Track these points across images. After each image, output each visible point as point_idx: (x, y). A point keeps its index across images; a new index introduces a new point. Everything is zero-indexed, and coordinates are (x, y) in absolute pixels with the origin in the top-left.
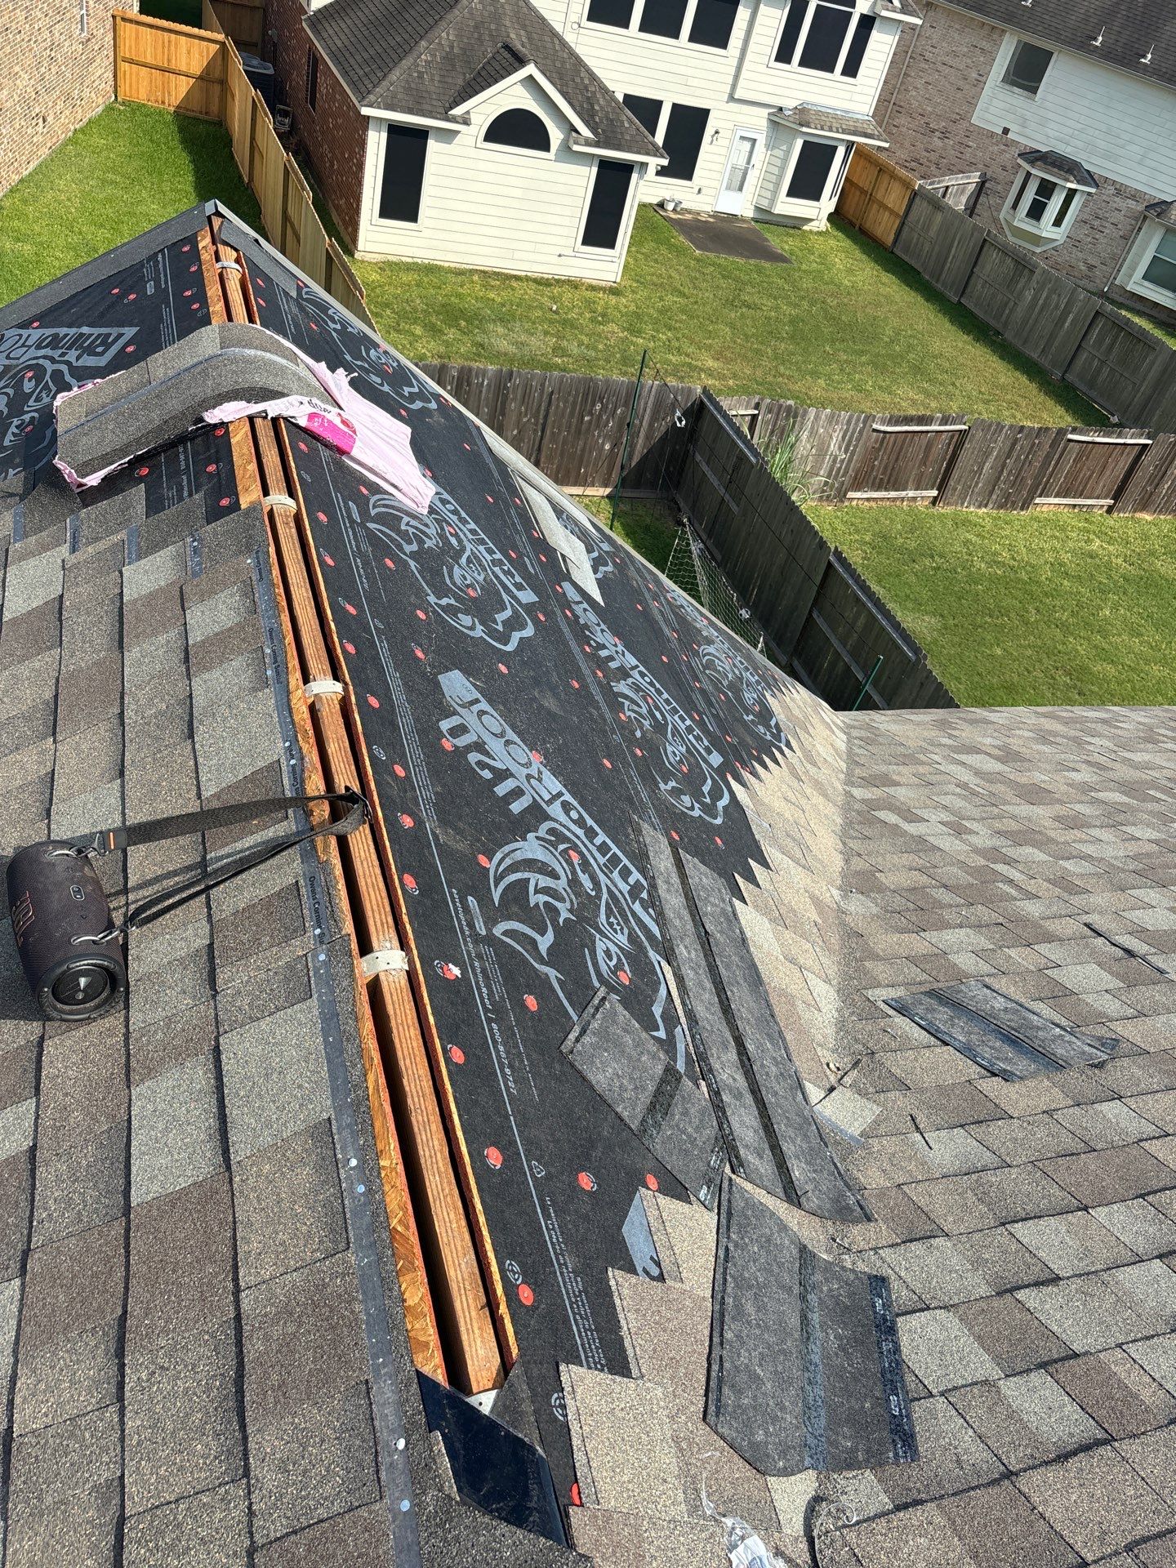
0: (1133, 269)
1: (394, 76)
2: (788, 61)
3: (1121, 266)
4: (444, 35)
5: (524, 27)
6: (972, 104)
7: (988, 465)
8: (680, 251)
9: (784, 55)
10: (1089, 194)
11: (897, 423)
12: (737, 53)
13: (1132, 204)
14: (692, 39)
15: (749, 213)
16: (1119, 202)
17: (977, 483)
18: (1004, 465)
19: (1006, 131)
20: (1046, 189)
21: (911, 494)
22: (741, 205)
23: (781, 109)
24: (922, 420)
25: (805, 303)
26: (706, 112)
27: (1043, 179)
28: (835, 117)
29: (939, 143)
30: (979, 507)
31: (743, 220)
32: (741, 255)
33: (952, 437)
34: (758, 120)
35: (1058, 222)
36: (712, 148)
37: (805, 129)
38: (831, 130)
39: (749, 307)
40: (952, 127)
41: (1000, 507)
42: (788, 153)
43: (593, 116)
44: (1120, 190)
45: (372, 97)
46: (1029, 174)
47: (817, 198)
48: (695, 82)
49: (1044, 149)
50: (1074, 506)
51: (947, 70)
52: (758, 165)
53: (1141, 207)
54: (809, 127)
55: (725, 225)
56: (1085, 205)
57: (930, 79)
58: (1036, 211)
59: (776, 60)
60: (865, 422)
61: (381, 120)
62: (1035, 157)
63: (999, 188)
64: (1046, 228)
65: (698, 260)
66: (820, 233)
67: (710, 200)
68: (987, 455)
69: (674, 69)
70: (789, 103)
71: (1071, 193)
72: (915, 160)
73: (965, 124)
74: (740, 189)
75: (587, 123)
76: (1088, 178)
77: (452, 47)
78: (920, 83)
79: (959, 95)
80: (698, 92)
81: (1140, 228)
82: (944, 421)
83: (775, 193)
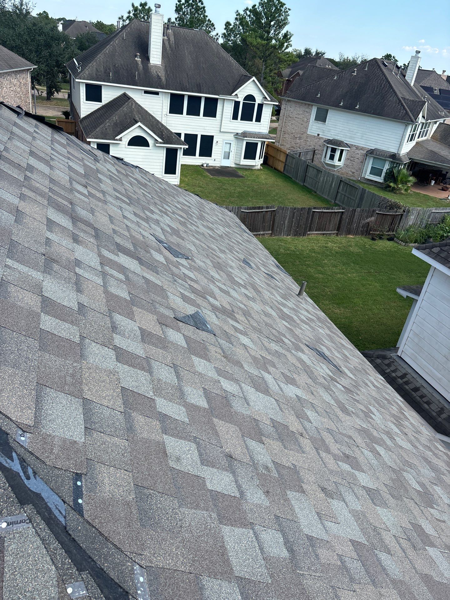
0: (366, 171)
1: (97, 130)
2: (237, 119)
3: (363, 171)
4: (114, 118)
5: (140, 114)
6: (307, 128)
7: (286, 222)
8: (205, 177)
9: (235, 117)
10: (348, 150)
11: (250, 209)
12: (220, 119)
13: (362, 151)
14: (204, 116)
15: (233, 166)
16: (357, 151)
17: (284, 228)
18: (292, 221)
19: (318, 135)
20: (333, 150)
21: (262, 233)
22: (230, 163)
23: (237, 133)
24: (259, 208)
25: (246, 188)
26: (213, 136)
27: (332, 148)
28: (256, 134)
29: (299, 141)
30: (287, 236)
31: (231, 167)
32: (227, 177)
33: (272, 213)
34: (231, 137)
35: (340, 160)
36: (217, 147)
37: (245, 138)
38: (254, 138)
39: (225, 190)
40: (302, 136)
41: (295, 235)
42: (242, 146)
43: (162, 136)
44: (357, 148)
45: (90, 136)
46: (328, 147)
47: (254, 159)
48: (207, 128)
49: (331, 139)
50: (324, 234)
51: (297, 119)
52: (233, 151)
53: (365, 152)
54: (246, 137)
55: (224, 169)
56: (347, 154)
57: (292, 123)
58: (332, 157)
59: (233, 119)
60: (238, 209)
61: (94, 142)
62: (329, 142)
63: (320, 152)
64: (336, 162)
65: (211, 179)
66: (258, 170)
67: (219, 163)
68: (285, 218)
69: (200, 125)
70: (240, 132)
71: (342, 151)
72: (292, 147)
73: (305, 134)
74: (229, 159)
75: (160, 138)
76: (347, 145)
77: (117, 121)
78: (290, 124)
79: (302, 126)
80: (209, 131)
81: (366, 159)
82: (267, 208)
83: (240, 158)
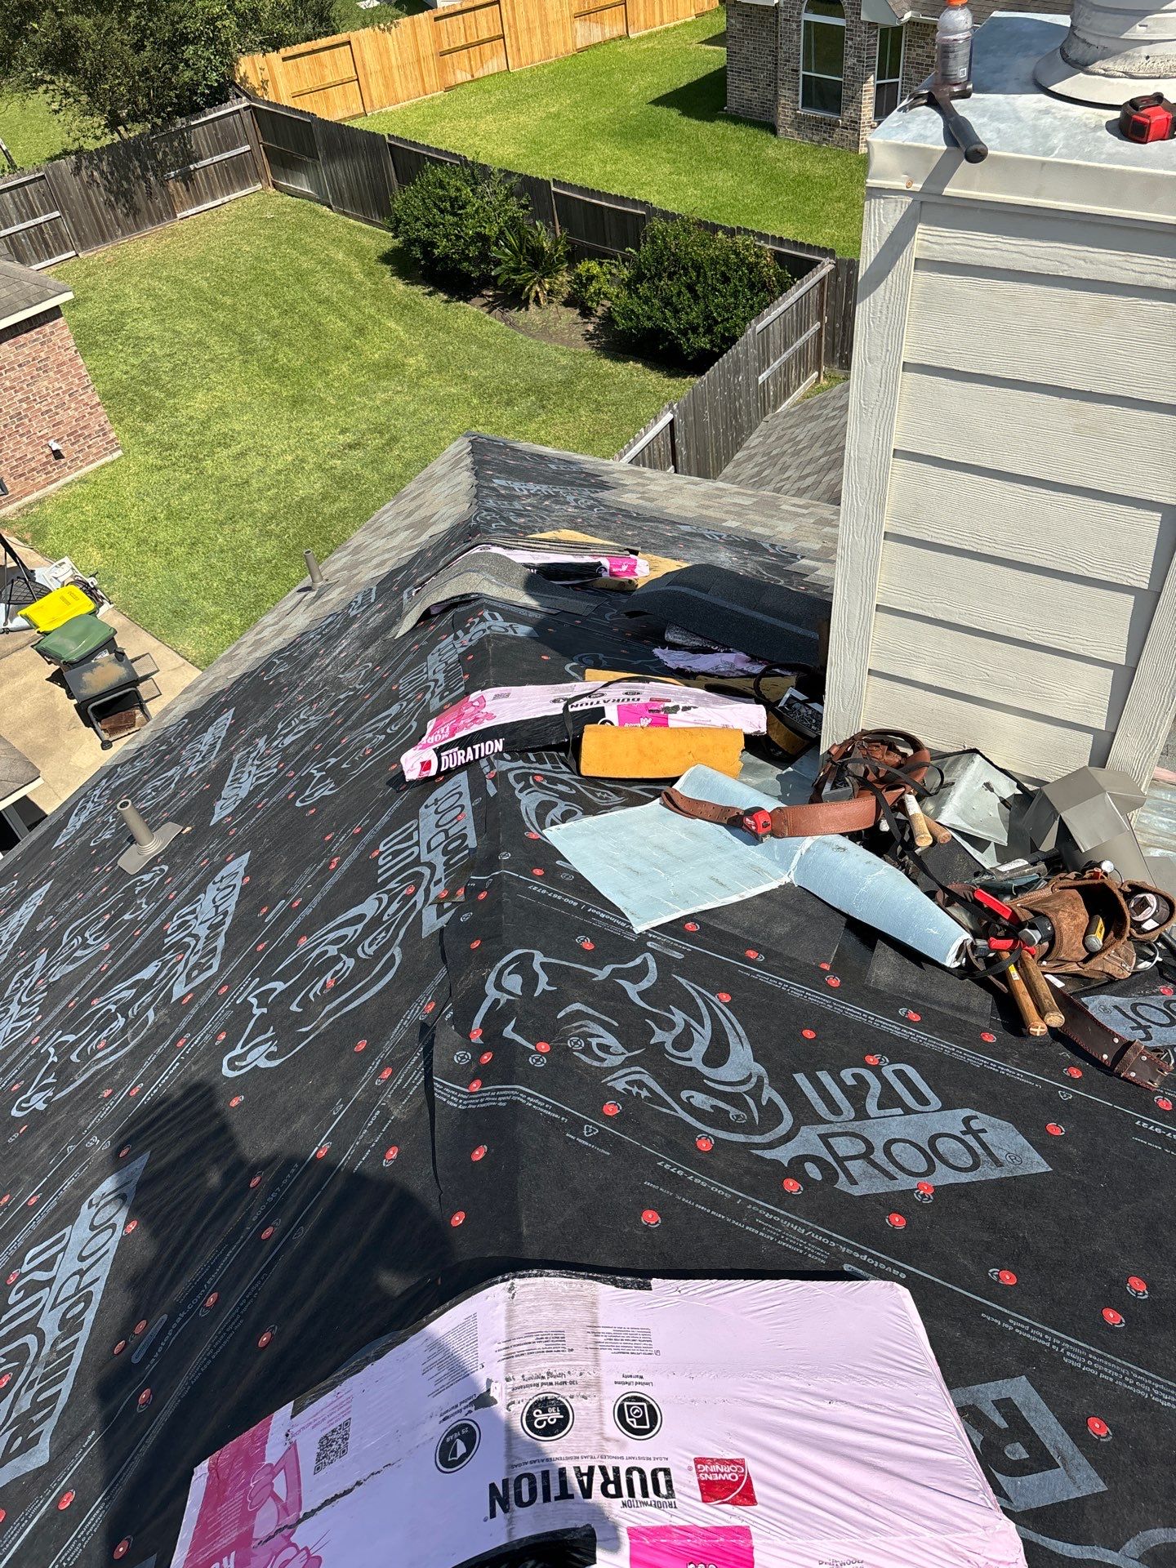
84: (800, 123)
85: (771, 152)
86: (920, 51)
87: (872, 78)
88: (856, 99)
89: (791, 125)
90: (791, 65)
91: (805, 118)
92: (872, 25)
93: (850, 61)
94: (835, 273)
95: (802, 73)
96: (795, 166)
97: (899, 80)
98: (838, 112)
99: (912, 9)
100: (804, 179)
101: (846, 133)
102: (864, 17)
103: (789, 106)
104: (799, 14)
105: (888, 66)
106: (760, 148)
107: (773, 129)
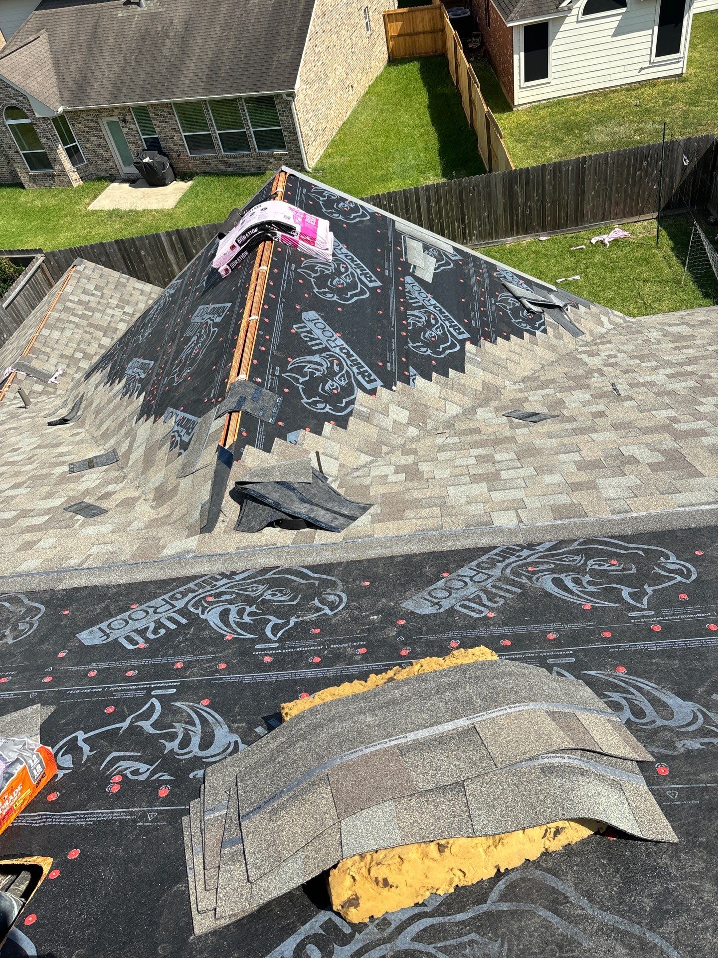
45: (512, 15)
61: (520, 26)
84: (33, 179)
85: (23, 199)
86: (79, 125)
87: (60, 146)
88: (56, 159)
89: (30, 181)
90: (13, 150)
91: (35, 176)
92: (45, 119)
93: (44, 140)
94: (47, 261)
95: (21, 152)
96: (38, 203)
97: (77, 143)
98: (52, 168)
99: (62, 105)
100: (45, 209)
101: (61, 178)
102: (38, 116)
103: (24, 172)
104: (3, 122)
105: (67, 137)
106: (16, 199)
107: (21, 186)
